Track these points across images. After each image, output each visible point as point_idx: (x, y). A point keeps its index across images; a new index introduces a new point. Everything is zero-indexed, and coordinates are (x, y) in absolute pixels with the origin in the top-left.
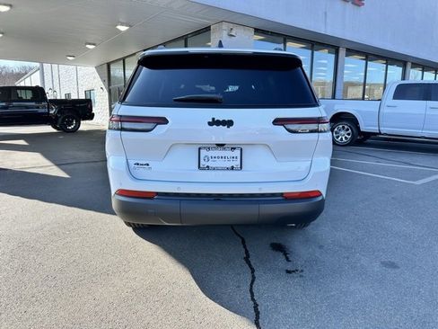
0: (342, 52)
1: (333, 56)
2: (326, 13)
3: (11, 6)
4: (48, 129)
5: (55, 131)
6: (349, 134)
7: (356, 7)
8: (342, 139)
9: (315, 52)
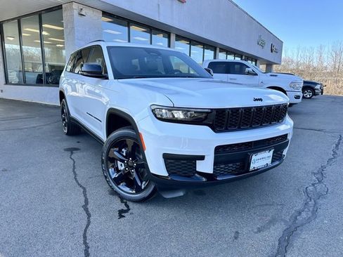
0: (173, 37)
1: (167, 39)
2: (159, 5)
7: (181, 4)
9: (153, 35)
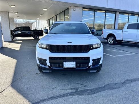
0: (118, 13)
3: (15, 6)
4: (32, 38)
5: (34, 39)
6: (113, 41)
8: (110, 42)
